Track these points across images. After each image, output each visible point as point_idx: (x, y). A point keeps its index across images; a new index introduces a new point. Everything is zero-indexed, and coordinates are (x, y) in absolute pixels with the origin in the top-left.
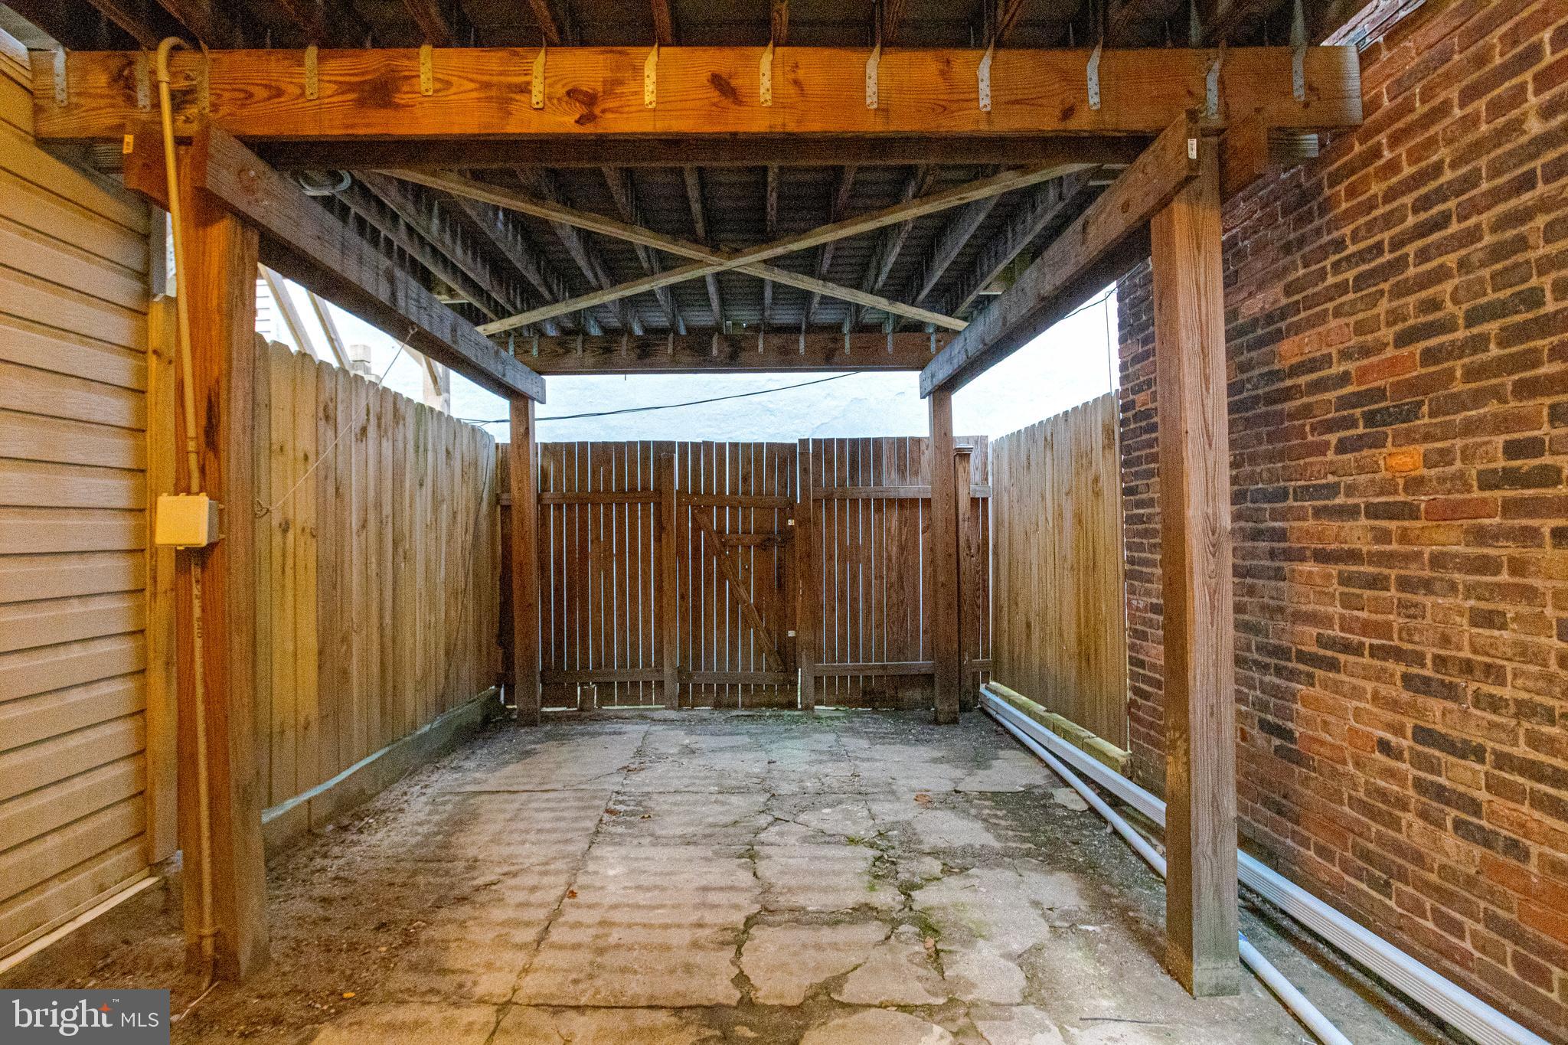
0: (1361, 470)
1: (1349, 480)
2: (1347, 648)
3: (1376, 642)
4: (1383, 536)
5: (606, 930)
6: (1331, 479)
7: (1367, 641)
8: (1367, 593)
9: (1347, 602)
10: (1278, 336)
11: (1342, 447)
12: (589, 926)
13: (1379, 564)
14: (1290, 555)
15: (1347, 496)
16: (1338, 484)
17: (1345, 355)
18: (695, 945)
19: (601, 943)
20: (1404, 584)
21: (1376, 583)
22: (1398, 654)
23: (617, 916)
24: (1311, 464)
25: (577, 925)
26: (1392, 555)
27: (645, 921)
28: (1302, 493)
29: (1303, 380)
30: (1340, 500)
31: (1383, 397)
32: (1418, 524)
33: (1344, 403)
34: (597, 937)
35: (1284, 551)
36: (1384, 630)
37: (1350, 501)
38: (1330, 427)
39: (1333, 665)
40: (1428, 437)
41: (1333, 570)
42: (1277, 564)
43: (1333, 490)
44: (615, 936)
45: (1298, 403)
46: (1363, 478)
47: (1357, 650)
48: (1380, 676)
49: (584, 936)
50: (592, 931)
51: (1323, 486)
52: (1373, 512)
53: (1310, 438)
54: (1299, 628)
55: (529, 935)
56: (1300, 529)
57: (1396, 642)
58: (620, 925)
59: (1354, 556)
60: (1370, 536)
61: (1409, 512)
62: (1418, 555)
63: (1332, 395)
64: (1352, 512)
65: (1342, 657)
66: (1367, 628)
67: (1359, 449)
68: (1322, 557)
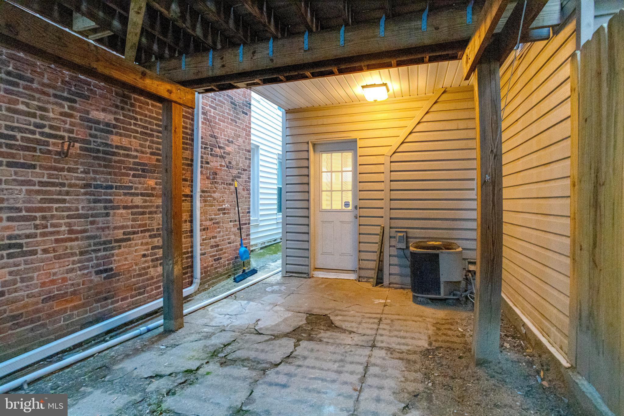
0: (140, 183)
1: (136, 185)
2: (134, 233)
3: (142, 229)
4: (145, 201)
5: (339, 369)
6: (130, 184)
7: (140, 229)
8: (140, 217)
9: (134, 220)
10: (111, 133)
11: (134, 176)
12: (347, 372)
13: (143, 208)
14: (113, 208)
15: (135, 190)
16: (132, 186)
17: (137, 151)
18: (305, 358)
19: (341, 364)
20: (150, 213)
21: (143, 213)
22: (148, 230)
23: (334, 376)
24: (124, 179)
25: (352, 373)
26: (148, 206)
27: (321, 372)
28: (120, 188)
29: (122, 152)
30: (133, 191)
31: (147, 166)
32: (154, 198)
33: (135, 163)
34: (343, 366)
35: (111, 207)
36: (145, 225)
37: (136, 191)
38: (131, 169)
39: (129, 240)
40: (156, 179)
41: (130, 211)
42: (108, 211)
43: (131, 188)
44: (335, 366)
45: (119, 158)
46: (140, 186)
47: (137, 233)
48: (143, 238)
49: (349, 368)
50: (345, 369)
51: (127, 186)
52: (142, 195)
53: (123, 171)
54: (115, 232)
55: (372, 370)
56: (118, 199)
57: (148, 228)
58: (333, 371)
59: (137, 207)
60: (142, 201)
61: (152, 195)
62: (154, 206)
63: (132, 160)
64: (137, 195)
65: (132, 236)
66: (140, 226)
67: (140, 177)
68: (125, 208)
